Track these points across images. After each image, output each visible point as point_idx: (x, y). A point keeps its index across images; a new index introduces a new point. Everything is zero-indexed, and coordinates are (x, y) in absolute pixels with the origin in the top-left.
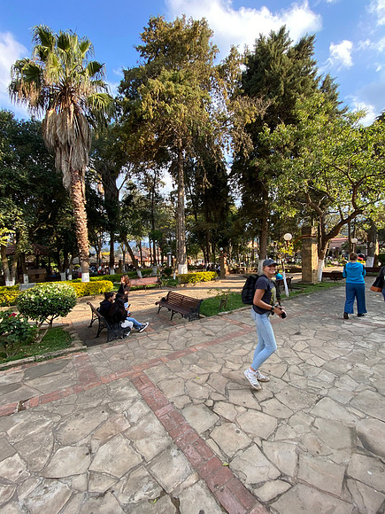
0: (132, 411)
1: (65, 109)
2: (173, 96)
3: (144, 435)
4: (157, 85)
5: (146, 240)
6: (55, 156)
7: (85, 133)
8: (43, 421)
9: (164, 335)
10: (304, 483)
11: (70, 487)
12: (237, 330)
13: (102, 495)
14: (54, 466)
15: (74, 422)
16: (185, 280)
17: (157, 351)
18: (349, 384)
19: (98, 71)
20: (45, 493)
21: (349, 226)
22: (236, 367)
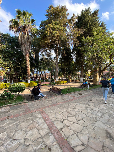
0: (39, 121)
1: (24, 33)
2: (55, 29)
3: (42, 129)
4: (50, 25)
5: (47, 71)
6: (21, 46)
7: (30, 40)
8: (14, 123)
9: (50, 99)
10: (90, 147)
11: (19, 143)
12: (72, 99)
13: (28, 146)
14: (15, 136)
15: (22, 123)
16: (58, 83)
17: (48, 104)
18: (106, 117)
19: (34, 22)
20: (12, 144)
21: (109, 68)
22: (71, 110)
